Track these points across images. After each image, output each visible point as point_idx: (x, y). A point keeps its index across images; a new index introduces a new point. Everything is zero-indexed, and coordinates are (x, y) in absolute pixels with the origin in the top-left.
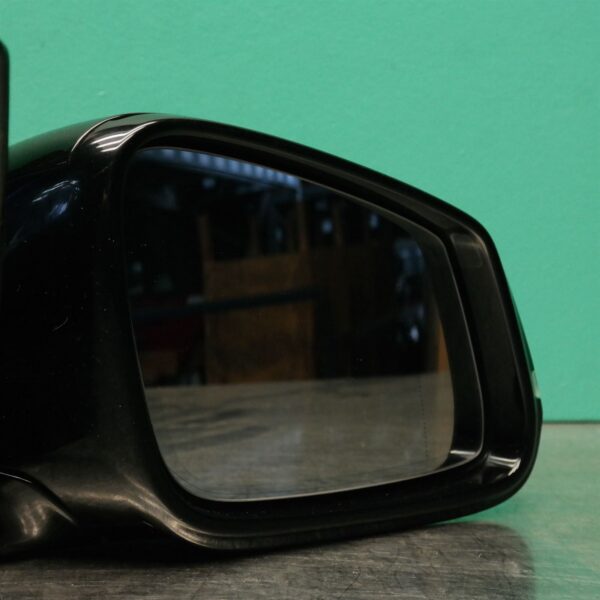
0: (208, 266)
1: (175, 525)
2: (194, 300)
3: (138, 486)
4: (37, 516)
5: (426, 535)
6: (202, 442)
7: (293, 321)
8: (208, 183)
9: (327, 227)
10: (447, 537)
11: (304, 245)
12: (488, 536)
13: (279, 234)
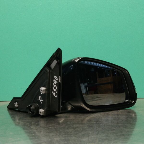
0: (98, 79)
1: (87, 108)
2: (96, 84)
3: (82, 103)
4: (70, 107)
5: (120, 110)
6: (94, 101)
7: (110, 86)
8: (98, 68)
9: (115, 74)
10: (123, 111)
11: (111, 76)
12: (129, 110)
13: (108, 75)
